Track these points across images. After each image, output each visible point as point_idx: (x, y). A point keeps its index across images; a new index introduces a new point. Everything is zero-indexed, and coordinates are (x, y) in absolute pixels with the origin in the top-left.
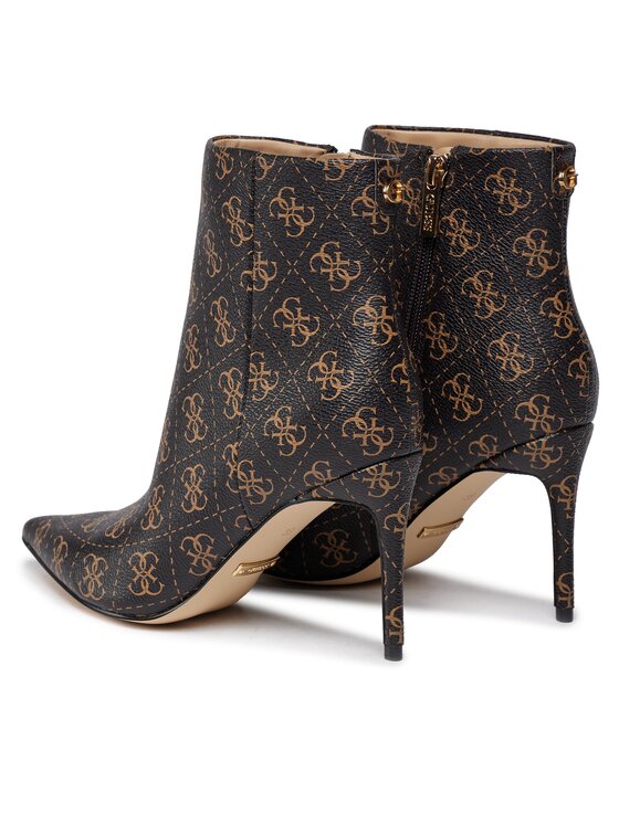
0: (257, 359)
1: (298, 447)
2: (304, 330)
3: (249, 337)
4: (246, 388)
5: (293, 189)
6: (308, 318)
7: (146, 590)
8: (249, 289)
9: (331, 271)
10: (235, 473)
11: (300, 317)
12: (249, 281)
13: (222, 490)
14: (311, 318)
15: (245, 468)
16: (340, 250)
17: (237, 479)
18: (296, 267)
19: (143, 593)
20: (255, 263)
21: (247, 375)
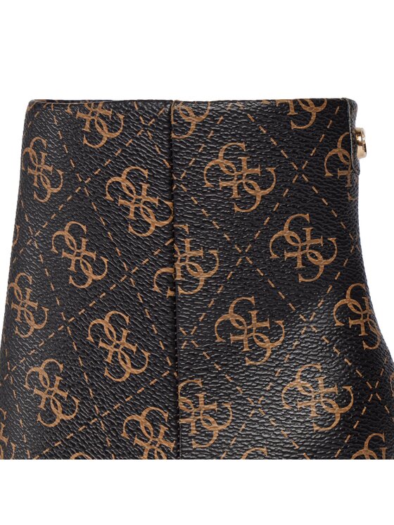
0: (191, 392)
2: (262, 340)
3: (175, 359)
4: (177, 432)
5: (243, 145)
6: (267, 324)
8: (170, 293)
9: (298, 254)
11: (256, 324)
12: (171, 282)
14: (271, 323)
16: (311, 224)
20: (179, 256)
21: (177, 414)
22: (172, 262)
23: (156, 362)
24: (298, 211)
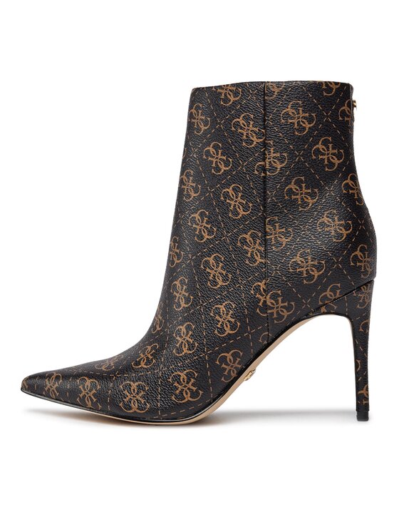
0: (272, 223)
1: (318, 276)
2: (307, 199)
3: (264, 207)
4: (265, 242)
5: (300, 102)
6: (310, 191)
7: (188, 398)
8: (263, 175)
9: (326, 157)
10: (265, 302)
11: (305, 190)
12: (264, 169)
13: (253, 316)
14: (312, 190)
15: (274, 297)
16: (332, 143)
17: (266, 306)
18: (302, 155)
19: (186, 400)
20: (268, 156)
21: (265, 233)
22: (264, 160)
23: (256, 208)
24: (326, 135)
